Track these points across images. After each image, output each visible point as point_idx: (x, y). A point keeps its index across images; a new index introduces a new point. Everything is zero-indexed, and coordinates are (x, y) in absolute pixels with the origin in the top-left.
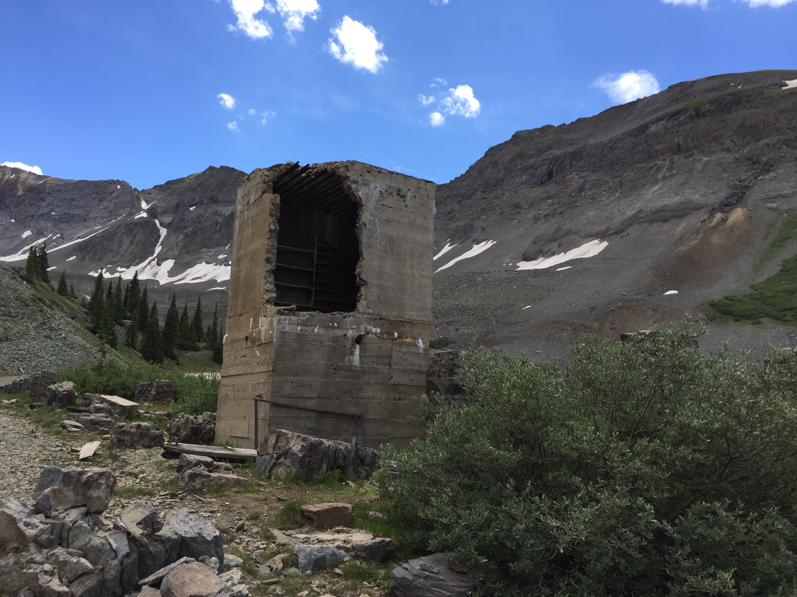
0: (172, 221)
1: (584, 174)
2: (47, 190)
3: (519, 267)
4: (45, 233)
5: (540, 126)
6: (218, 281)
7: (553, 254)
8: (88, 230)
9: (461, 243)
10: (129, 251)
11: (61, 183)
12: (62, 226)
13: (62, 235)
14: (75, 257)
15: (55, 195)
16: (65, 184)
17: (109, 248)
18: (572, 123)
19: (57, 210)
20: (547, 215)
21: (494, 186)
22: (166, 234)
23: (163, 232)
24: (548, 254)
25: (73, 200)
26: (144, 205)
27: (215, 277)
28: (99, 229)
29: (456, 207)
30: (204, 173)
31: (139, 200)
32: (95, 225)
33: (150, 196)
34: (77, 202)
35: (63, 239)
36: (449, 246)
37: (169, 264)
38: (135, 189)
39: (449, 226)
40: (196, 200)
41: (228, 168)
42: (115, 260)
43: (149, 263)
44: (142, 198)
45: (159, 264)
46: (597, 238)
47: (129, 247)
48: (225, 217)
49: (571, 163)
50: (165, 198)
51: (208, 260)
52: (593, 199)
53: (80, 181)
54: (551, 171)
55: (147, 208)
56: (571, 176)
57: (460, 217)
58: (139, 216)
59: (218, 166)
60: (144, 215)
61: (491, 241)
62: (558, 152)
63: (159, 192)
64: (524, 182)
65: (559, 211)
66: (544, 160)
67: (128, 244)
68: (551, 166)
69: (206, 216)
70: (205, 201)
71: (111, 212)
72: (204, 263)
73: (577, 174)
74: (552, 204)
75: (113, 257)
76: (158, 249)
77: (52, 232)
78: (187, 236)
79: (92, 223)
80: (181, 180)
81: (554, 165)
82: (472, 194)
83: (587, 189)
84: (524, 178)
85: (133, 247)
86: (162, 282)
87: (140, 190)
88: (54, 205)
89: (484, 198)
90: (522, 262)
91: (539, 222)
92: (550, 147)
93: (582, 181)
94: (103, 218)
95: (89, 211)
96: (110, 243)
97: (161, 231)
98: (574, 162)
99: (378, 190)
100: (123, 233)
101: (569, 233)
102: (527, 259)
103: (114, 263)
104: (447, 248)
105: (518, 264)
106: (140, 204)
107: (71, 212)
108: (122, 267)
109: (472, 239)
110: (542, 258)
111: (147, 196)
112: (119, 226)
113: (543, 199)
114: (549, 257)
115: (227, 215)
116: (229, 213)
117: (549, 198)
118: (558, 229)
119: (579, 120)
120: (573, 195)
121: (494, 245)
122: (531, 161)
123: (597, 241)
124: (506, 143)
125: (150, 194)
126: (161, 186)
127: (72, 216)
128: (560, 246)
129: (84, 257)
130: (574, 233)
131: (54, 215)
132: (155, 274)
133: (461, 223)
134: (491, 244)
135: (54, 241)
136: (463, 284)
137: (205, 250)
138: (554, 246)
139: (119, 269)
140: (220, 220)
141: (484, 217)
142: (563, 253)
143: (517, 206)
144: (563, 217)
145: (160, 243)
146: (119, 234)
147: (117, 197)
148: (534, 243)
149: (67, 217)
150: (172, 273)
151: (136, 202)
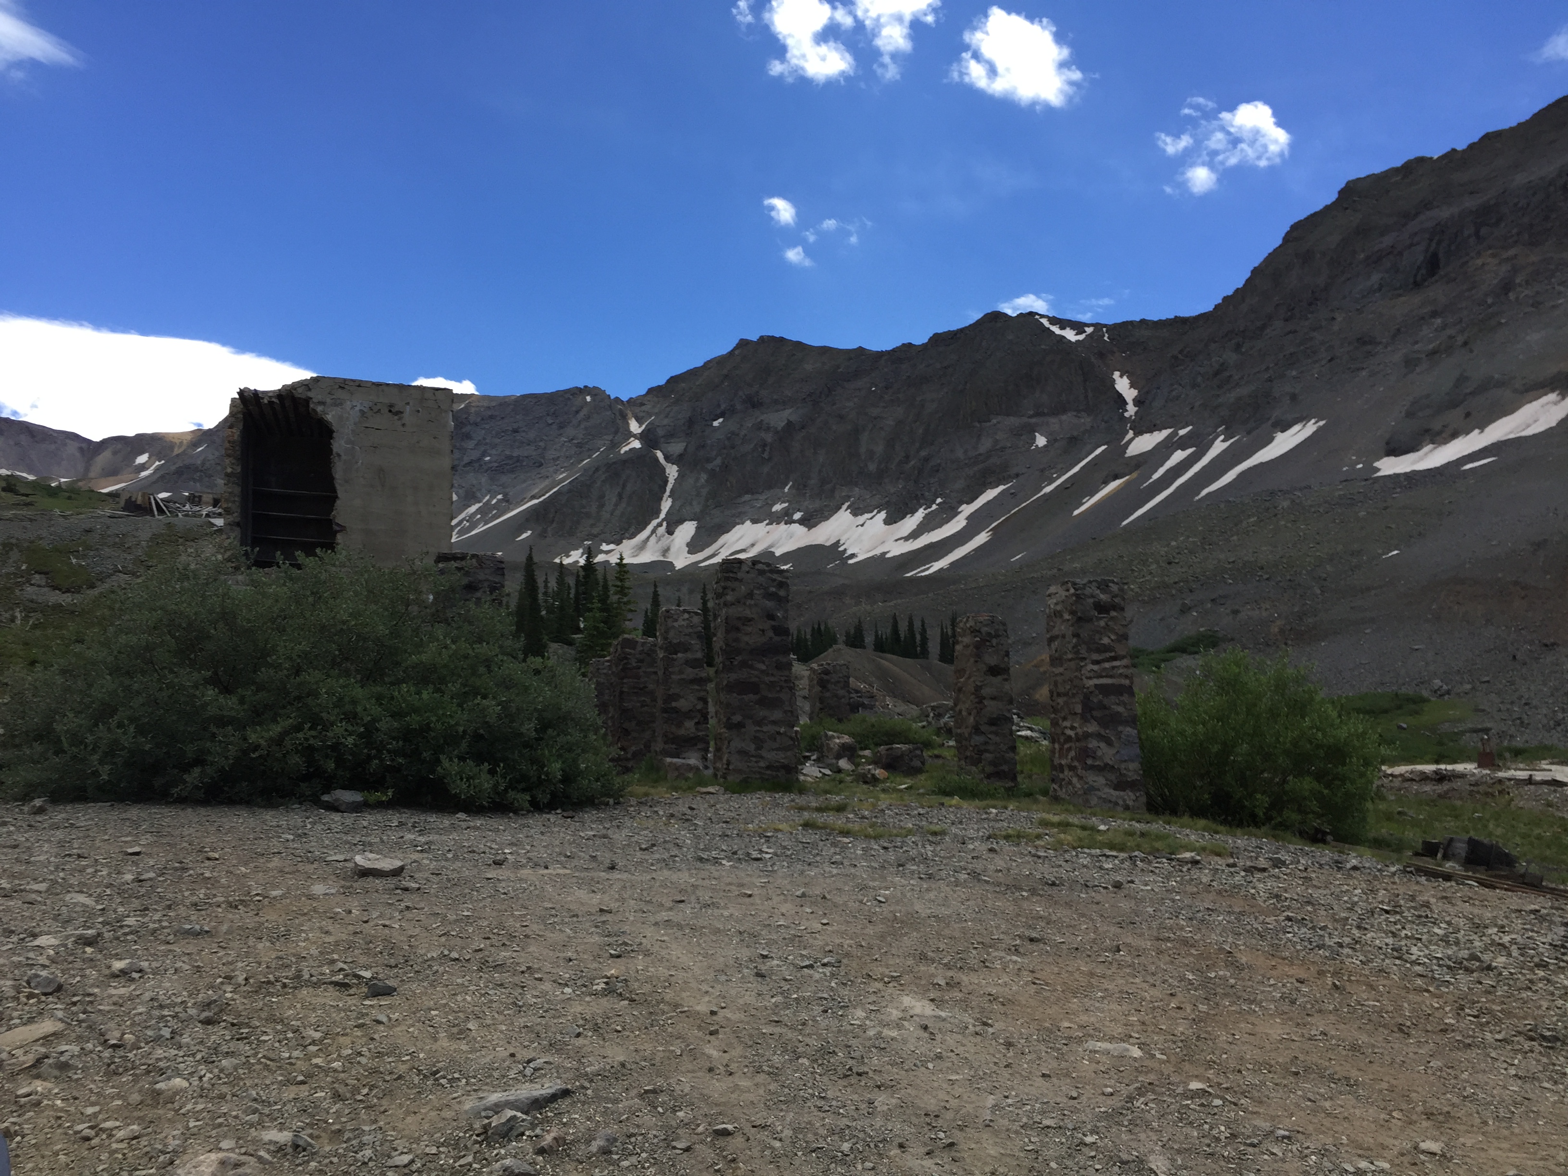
0: (685, 450)
1: (1512, 252)
2: (472, 418)
3: (1378, 470)
4: (479, 495)
5: (1398, 163)
6: (777, 554)
7: (1454, 435)
8: (547, 482)
9: (1249, 433)
10: (618, 512)
11: (493, 404)
12: (504, 479)
13: (505, 495)
14: (529, 532)
15: (487, 426)
16: (501, 405)
17: (584, 510)
18: (1471, 146)
19: (494, 452)
20: (1434, 353)
21: (1310, 304)
22: (676, 475)
23: (672, 472)
24: (1444, 435)
25: (516, 431)
26: (635, 427)
27: (771, 546)
28: (563, 478)
29: (1231, 357)
30: (731, 353)
31: (624, 418)
32: (556, 472)
33: (643, 408)
34: (523, 434)
35: (508, 502)
36: (1223, 441)
37: (687, 530)
38: (617, 399)
39: (1220, 400)
40: (723, 407)
41: (772, 338)
42: (595, 531)
43: (654, 531)
44: (630, 414)
45: (670, 532)
46: (1553, 390)
47: (616, 505)
48: (776, 432)
49: (1477, 234)
50: (668, 409)
51: (756, 517)
52: (1536, 305)
53: (525, 397)
54: (1435, 255)
55: (639, 431)
56: (1479, 262)
57: (1242, 378)
58: (627, 448)
59: (755, 338)
60: (636, 444)
61: (1313, 421)
62: (1444, 213)
63: (655, 399)
64: (1376, 286)
65: (1460, 339)
66: (1416, 234)
67: (614, 500)
68: (1434, 245)
69: (743, 432)
70: (739, 407)
71: (579, 446)
72: (748, 523)
73: (1494, 256)
74: (1444, 327)
75: (592, 526)
76: (666, 505)
77: (489, 492)
78: (712, 474)
79: (551, 469)
80: (693, 373)
81: (1439, 243)
82: (1263, 327)
83: (1520, 285)
84: (1375, 278)
85: (623, 505)
86: (679, 564)
87: (625, 398)
88: (486, 444)
89: (1290, 332)
90: (1386, 459)
91: (1418, 369)
92: (1427, 205)
93: (1505, 268)
94: (568, 457)
95: (545, 449)
96: (584, 502)
97: (668, 471)
98: (1484, 231)
99: (357, 409)
100: (603, 481)
101: (1485, 386)
102: (1396, 450)
103: (596, 536)
104: (1219, 447)
105: (1376, 464)
106: (628, 424)
107: (515, 454)
108: (608, 544)
109: (1270, 422)
110: (1431, 446)
111: (637, 410)
112: (597, 470)
113: (1423, 318)
114: (1445, 442)
115: (780, 428)
116: (783, 424)
117: (1434, 314)
118: (1461, 380)
119: (1487, 137)
120: (1490, 301)
121: (1319, 429)
122: (1387, 241)
123: (1552, 397)
124: (1327, 208)
125: (642, 404)
126: (659, 388)
127: (518, 460)
128: (1468, 415)
129: (545, 531)
130: (1501, 384)
131: (490, 462)
132: (666, 551)
133: (1244, 391)
134: (1314, 428)
135: (495, 507)
136: (1249, 516)
137: (747, 497)
138: (1454, 416)
139: (605, 547)
140: (769, 437)
141: (1294, 373)
142: (1477, 431)
143: (1365, 341)
144: (1471, 351)
145: (668, 493)
146: (599, 483)
147: (588, 418)
148: (1410, 414)
149: (510, 462)
150: (694, 546)
151: (619, 422)
